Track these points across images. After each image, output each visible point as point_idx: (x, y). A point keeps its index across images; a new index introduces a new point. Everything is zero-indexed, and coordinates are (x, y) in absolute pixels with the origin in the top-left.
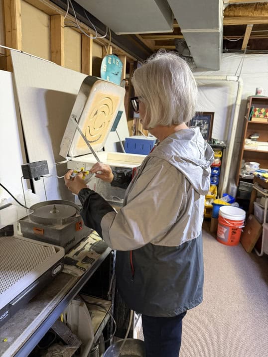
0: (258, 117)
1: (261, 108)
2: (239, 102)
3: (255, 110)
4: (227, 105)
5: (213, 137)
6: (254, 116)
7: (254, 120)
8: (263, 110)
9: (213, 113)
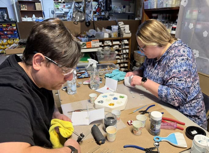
0: (23, 8)
1: (23, 5)
2: (14, 3)
3: (21, 6)
4: (11, 4)
5: (10, 18)
6: (21, 8)
7: (22, 9)
8: (24, 6)
9: (6, 8)
